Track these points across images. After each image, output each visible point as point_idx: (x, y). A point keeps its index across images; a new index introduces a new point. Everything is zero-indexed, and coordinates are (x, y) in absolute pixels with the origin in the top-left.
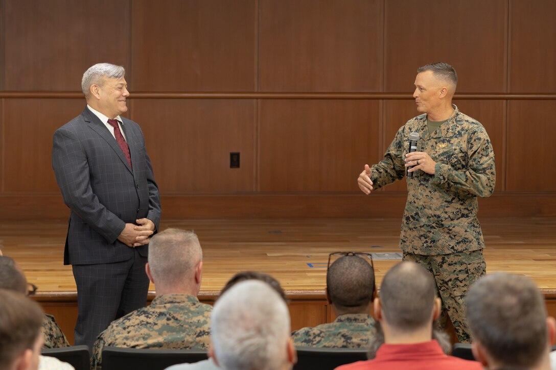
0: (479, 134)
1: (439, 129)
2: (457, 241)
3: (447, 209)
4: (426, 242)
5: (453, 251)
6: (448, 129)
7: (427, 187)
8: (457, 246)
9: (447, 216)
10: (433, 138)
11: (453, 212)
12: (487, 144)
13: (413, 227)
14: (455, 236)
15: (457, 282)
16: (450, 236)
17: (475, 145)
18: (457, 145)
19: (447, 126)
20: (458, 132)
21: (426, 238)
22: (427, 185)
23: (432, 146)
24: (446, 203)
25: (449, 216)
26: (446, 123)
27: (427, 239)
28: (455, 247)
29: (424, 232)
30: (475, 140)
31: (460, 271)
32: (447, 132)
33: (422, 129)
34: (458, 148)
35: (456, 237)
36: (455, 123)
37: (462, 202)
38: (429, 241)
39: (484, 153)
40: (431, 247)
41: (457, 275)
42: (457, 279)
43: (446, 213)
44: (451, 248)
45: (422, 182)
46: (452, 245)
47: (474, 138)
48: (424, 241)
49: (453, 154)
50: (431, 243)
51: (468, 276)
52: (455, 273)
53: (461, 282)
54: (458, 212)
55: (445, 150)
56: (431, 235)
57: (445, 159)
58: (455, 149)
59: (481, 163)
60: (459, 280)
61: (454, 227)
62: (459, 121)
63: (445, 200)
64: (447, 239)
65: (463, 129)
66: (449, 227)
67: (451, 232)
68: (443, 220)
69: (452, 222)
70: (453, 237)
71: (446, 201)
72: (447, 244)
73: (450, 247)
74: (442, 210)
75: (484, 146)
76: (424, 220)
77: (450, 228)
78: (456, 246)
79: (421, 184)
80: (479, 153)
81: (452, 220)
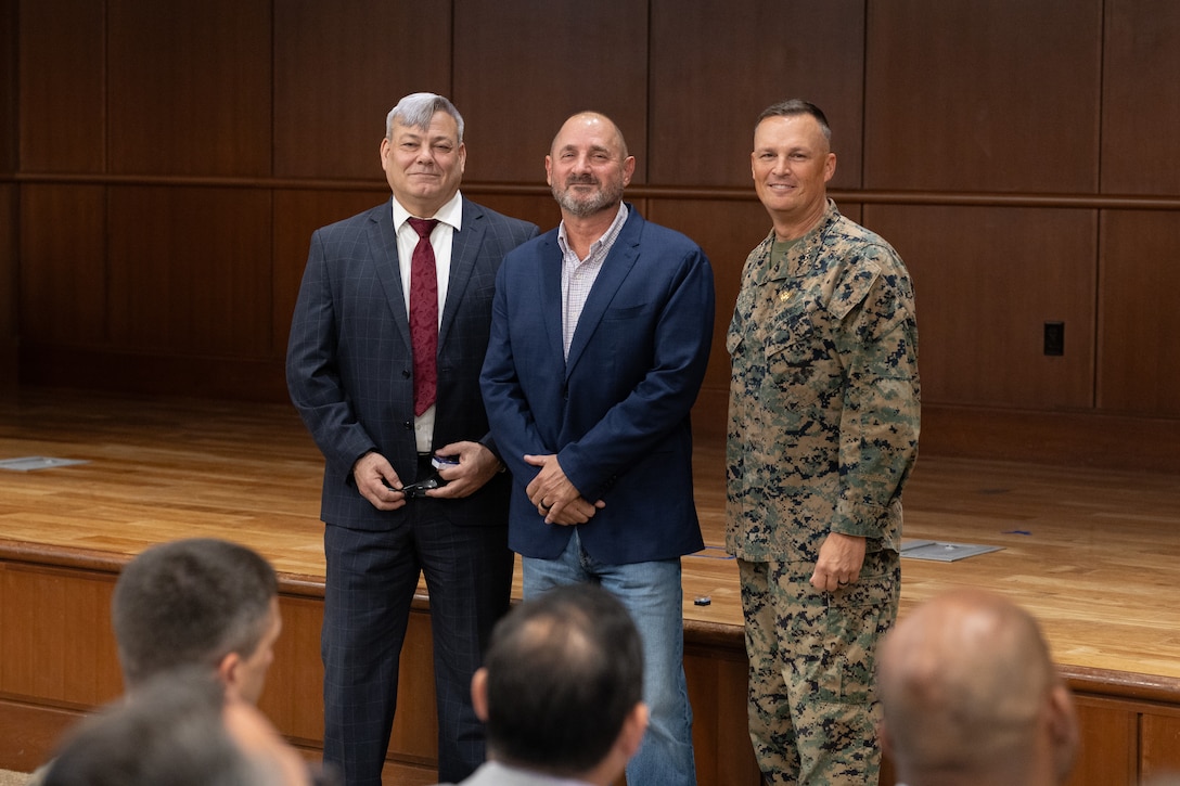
0: (866, 263)
1: (783, 259)
2: (812, 532)
3: (790, 452)
4: (756, 530)
5: (804, 555)
6: (803, 257)
7: (756, 398)
8: (813, 542)
9: (791, 468)
10: (770, 280)
11: (807, 459)
12: (887, 288)
13: (735, 492)
14: (807, 519)
15: (801, 624)
16: (796, 521)
17: (856, 291)
18: (812, 293)
19: (801, 251)
20: (822, 262)
21: (754, 521)
22: (757, 395)
23: (769, 300)
24: (789, 438)
25: (796, 468)
26: (800, 243)
27: (757, 524)
28: (808, 545)
29: (752, 504)
30: (856, 278)
31: (811, 597)
32: (800, 263)
33: (760, 263)
34: (813, 298)
35: (810, 522)
36: (819, 243)
37: (831, 434)
38: (762, 527)
39: (883, 310)
40: (764, 541)
41: (804, 606)
42: (802, 615)
43: (789, 460)
44: (800, 548)
45: (750, 387)
46: (801, 541)
47: (854, 273)
48: (751, 527)
49: (802, 315)
50: (764, 532)
51: (826, 612)
52: (800, 600)
53: (810, 623)
54: (818, 457)
55: (788, 306)
56: (764, 512)
57: (785, 327)
58: (807, 303)
59: (874, 337)
60: (806, 619)
61: (807, 497)
62: (831, 237)
63: (785, 429)
64: (789, 526)
65: (831, 257)
66: (795, 495)
67: (798, 508)
68: (782, 477)
69: (806, 482)
70: (803, 522)
71: (788, 433)
72: (791, 539)
73: (798, 545)
74: (778, 453)
75: (881, 295)
76: (751, 477)
77: (798, 499)
78: (810, 543)
79: (748, 392)
80: (869, 311)
81: (805, 477)
